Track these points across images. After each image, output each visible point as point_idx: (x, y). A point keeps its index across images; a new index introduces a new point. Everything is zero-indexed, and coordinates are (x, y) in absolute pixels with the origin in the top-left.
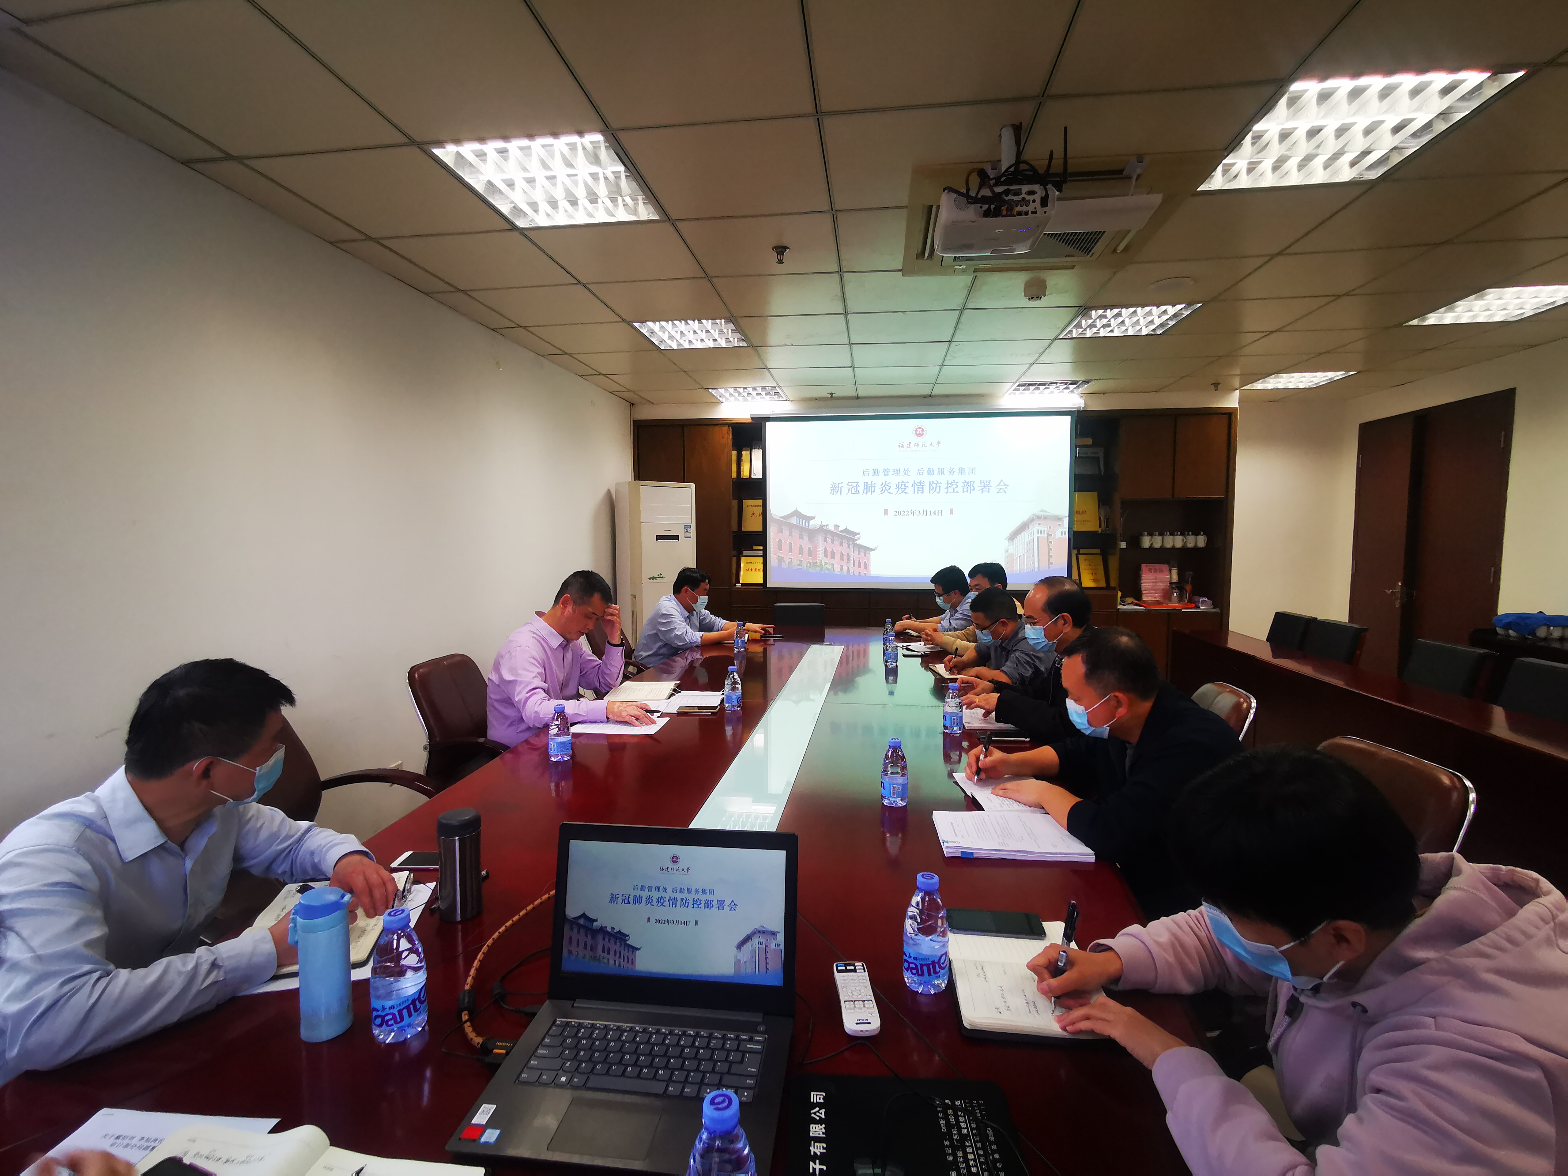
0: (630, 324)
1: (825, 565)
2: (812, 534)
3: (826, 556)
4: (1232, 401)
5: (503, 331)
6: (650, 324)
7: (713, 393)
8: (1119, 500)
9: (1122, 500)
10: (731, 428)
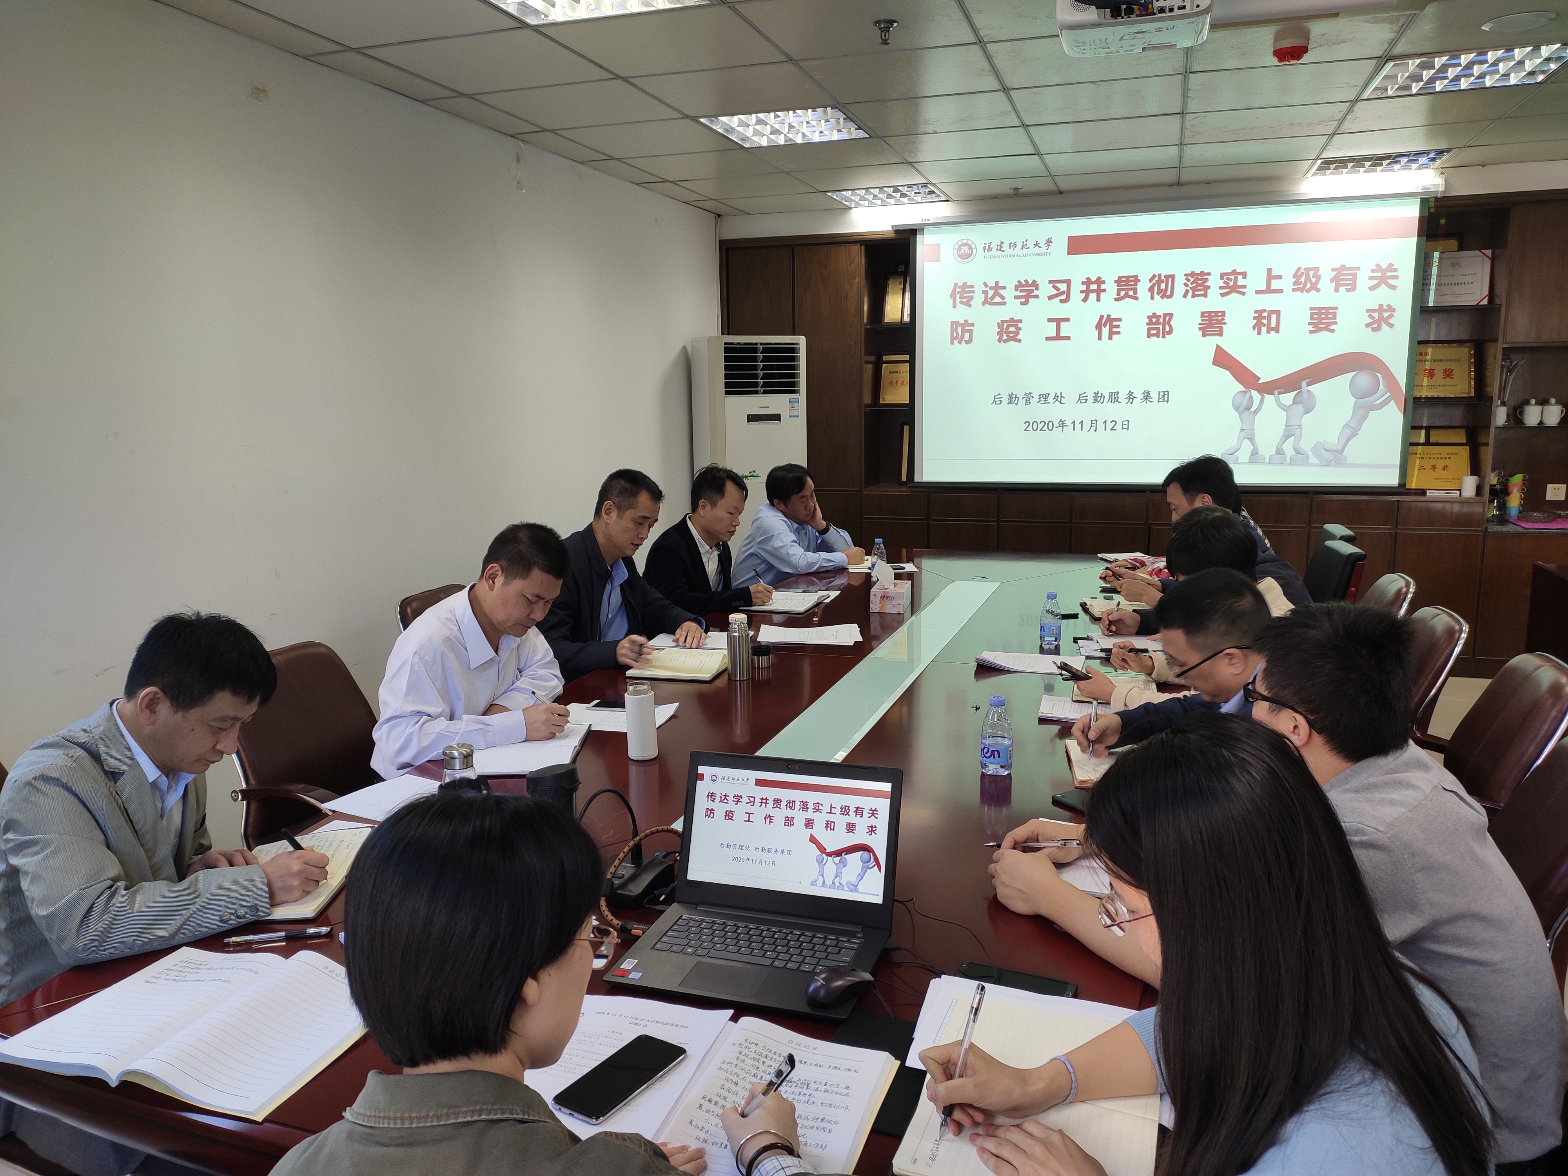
0: (695, 119)
5: (525, 137)
6: (724, 119)
7: (835, 197)
8: (1501, 346)
9: (1505, 346)
10: (863, 248)
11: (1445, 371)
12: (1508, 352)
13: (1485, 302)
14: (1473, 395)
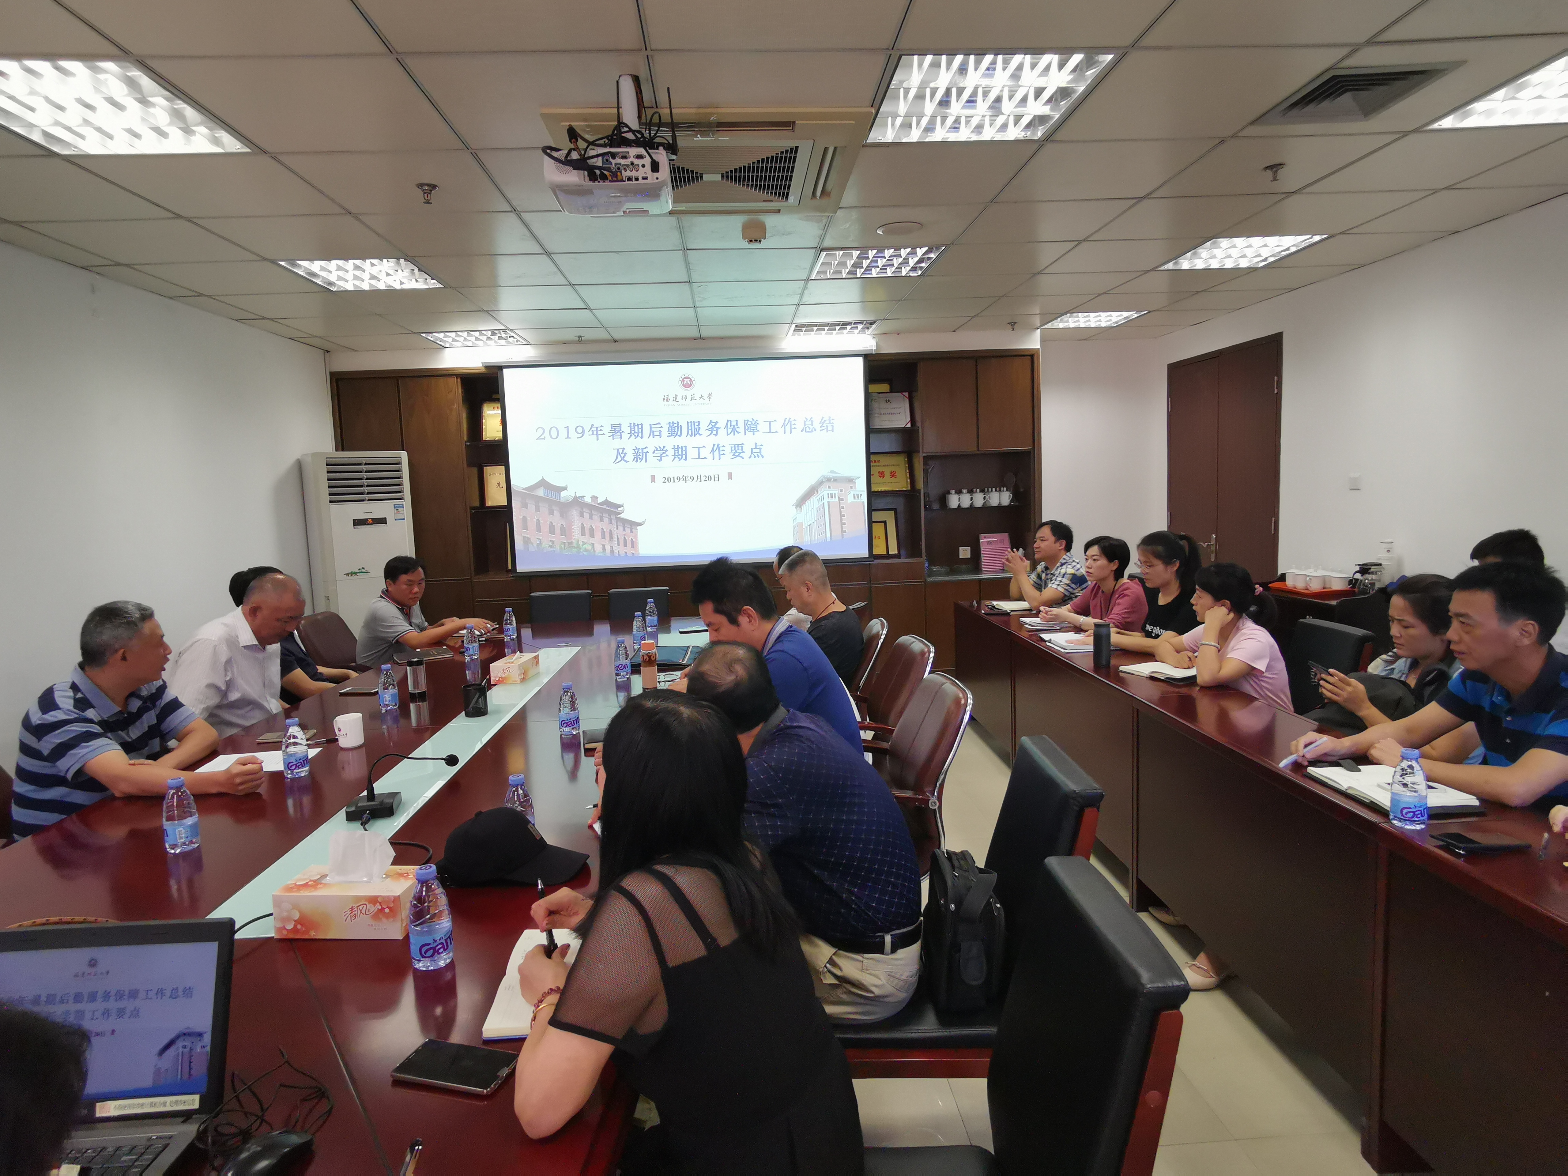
0: (275, 262)
1: (582, 546)
2: (565, 507)
3: (583, 534)
4: (1033, 342)
5: (98, 270)
6: (303, 263)
7: (429, 338)
8: (921, 455)
9: (924, 455)
10: (459, 380)
11: (891, 473)
12: (927, 459)
13: (909, 425)
14: (909, 488)
